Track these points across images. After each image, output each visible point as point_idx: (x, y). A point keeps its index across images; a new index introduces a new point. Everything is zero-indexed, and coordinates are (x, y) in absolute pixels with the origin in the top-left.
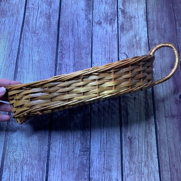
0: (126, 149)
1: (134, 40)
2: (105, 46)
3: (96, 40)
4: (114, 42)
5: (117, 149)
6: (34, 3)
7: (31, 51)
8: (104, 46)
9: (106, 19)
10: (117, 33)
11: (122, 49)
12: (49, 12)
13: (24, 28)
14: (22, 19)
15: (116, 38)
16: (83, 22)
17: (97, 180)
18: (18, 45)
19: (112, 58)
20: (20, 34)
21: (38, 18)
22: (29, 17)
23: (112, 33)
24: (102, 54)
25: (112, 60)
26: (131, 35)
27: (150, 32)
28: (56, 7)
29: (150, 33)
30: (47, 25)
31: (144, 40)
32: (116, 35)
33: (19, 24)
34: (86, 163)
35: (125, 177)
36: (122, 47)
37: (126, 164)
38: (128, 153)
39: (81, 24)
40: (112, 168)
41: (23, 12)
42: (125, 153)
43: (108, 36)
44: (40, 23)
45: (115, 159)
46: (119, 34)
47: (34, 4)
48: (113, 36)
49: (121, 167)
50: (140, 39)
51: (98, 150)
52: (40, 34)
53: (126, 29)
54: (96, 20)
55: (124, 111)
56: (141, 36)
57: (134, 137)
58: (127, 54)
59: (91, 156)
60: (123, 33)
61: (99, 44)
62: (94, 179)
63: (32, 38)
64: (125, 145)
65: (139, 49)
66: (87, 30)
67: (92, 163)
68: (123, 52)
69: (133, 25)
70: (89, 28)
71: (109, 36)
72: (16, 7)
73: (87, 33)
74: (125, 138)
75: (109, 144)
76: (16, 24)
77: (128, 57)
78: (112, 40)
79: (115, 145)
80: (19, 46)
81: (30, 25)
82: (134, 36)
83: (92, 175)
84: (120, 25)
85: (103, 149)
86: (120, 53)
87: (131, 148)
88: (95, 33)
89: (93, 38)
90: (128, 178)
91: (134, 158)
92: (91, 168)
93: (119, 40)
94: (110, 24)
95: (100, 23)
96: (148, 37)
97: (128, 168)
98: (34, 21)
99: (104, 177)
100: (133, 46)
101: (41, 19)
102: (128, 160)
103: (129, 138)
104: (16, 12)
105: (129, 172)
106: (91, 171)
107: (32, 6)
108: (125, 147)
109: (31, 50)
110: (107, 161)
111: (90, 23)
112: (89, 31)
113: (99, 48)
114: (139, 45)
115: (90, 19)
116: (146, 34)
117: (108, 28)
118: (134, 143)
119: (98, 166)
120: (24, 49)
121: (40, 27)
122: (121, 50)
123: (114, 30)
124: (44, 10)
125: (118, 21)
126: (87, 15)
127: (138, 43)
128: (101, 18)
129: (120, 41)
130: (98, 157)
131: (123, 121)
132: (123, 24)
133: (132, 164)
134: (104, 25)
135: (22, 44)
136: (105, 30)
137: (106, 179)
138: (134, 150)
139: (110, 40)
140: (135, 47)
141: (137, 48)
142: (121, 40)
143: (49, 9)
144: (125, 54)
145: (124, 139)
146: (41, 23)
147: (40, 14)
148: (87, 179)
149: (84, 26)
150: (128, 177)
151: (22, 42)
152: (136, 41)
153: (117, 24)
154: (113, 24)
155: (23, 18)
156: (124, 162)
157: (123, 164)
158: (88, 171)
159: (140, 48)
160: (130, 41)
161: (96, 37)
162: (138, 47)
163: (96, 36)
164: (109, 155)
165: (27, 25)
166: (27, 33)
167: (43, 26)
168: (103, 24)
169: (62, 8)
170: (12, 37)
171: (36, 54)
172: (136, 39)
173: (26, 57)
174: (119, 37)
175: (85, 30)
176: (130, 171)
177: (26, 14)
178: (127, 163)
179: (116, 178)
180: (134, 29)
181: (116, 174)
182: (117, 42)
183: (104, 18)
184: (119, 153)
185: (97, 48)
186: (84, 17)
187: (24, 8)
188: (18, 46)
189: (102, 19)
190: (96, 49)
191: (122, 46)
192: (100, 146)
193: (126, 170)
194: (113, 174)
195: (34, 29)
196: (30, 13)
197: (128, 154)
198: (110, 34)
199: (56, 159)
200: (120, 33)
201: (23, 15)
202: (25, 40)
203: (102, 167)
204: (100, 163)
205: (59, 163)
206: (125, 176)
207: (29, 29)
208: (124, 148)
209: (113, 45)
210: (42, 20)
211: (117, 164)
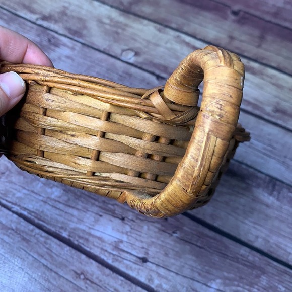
7: (37, 197)
11: (114, 51)
15: (88, 49)
18: (11, 213)
23: (76, 51)
25: (126, 74)
31: (115, 14)
32: (83, 47)
36: (110, 48)
46: (83, 42)
48: (83, 52)
50: (111, 19)
57: (276, 105)
60: (85, 36)
63: (11, 182)
68: (120, 52)
78: (89, 57)
80: (13, 212)
82: (100, 25)
84: (68, 34)
86: (119, 57)
93: (95, 47)
96: (112, 6)
100: (117, 33)
103: (275, 112)
109: (35, 195)
120: (25, 206)
123: (71, 46)
127: (116, 24)
129: (98, 46)
132: (69, 30)
135: (13, 206)
140: (120, 31)
141: (124, 29)
142: (96, 44)
144: (124, 51)
151: (10, 204)
154: (59, 42)
159: (126, 25)
160: (106, 33)
162: (123, 27)
171: (49, 190)
172: (106, 24)
173: (45, 210)
191: (108, 48)
199: (271, 241)
202: (6, 197)
205: (281, 240)
209: (99, 60)
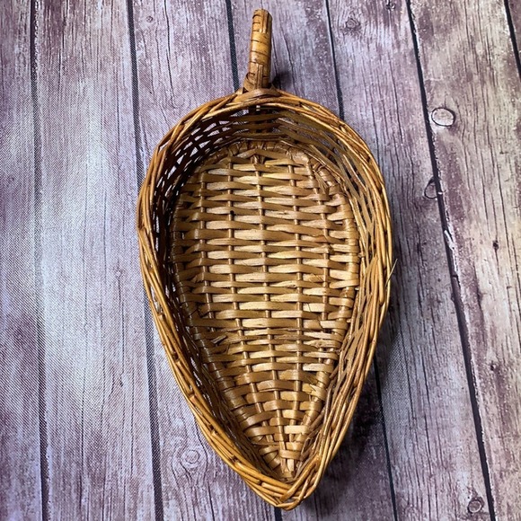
0: (487, 399)
1: (470, 58)
2: (381, 96)
3: (351, 84)
4: (408, 78)
5: (462, 405)
6: (153, 13)
8: (378, 99)
9: (371, 10)
10: (411, 45)
11: (435, 95)
12: (201, 30)
13: (140, 98)
14: (131, 72)
15: (412, 62)
16: (303, 36)
17: (415, 497)
18: (135, 152)
19: (408, 131)
20: (132, 118)
21: (173, 57)
22: (148, 62)
23: (396, 51)
24: (375, 125)
25: (409, 136)
26: (456, 43)
27: (516, 18)
28: (216, 8)
29: (518, 21)
30: (202, 73)
31: (502, 49)
32: (411, 54)
33: (125, 89)
34: (378, 455)
35: (495, 480)
36: (435, 88)
37: (493, 443)
38: (494, 410)
39: (297, 44)
40: (453, 460)
41: (129, 50)
42: (487, 413)
43: (385, 62)
44: (180, 71)
45: (457, 433)
46: (419, 47)
47: (153, 16)
48: (402, 60)
49: (478, 455)
50: (488, 50)
51: (406, 414)
52: (187, 104)
53: (438, 27)
54: (341, 20)
55: (467, 290)
56: (490, 37)
57: (507, 362)
58: (454, 107)
59: (388, 433)
60: (431, 43)
61: (361, 96)
62: (406, 495)
63: (168, 124)
64: (483, 388)
65: (488, 83)
66: (320, 60)
67: (395, 452)
68: (440, 105)
69: (460, 10)
70: (325, 53)
71: (388, 61)
72: (106, 41)
73: (321, 69)
74: (479, 370)
75: (434, 395)
76: (115, 91)
77: (458, 116)
78: (400, 74)
79: (453, 394)
80: (138, 155)
81: (155, 83)
82: (466, 46)
83: (400, 485)
84: (417, 18)
85: (420, 410)
86: (430, 109)
87: (502, 396)
88: (344, 62)
89: (341, 80)
90: (503, 481)
91: (513, 423)
92: (394, 468)
93: (423, 69)
94: (386, 23)
95: (354, 28)
96: (513, 35)
97: (501, 453)
98: (164, 69)
99: (433, 489)
100: (470, 78)
101: (180, 59)
102: (497, 431)
103: (492, 368)
104: (109, 55)
105: (504, 465)
106: (393, 475)
107: (149, 24)
108: (483, 395)
110: (435, 442)
111: (325, 35)
112: (327, 62)
113: (363, 109)
114: (488, 69)
115: (323, 23)
116: (504, 28)
117: (382, 36)
118: (510, 380)
119: (412, 461)
121: (184, 86)
122: (432, 99)
123: (400, 38)
124: (185, 27)
125: (411, 6)
126: (312, 12)
127: (484, 65)
128: (355, 11)
129: (427, 72)
130: (408, 434)
131: (468, 320)
132: (426, 14)
133: (509, 440)
134: (368, 30)
135: (144, 148)
136: (373, 46)
137: (440, 493)
138: (511, 398)
139: (396, 76)
140: (476, 78)
141: (483, 82)
142: (428, 65)
143: (199, 20)
144: (445, 108)
145: (476, 372)
146: (182, 70)
147: (175, 44)
148: (386, 498)
149: (310, 49)
150: (504, 478)
151: (143, 143)
152: (477, 59)
153: (407, 18)
154: (396, 20)
155: (131, 68)
156: (487, 437)
157: (485, 444)
158: (386, 478)
159: (493, 79)
160: (459, 64)
161: (351, 77)
162: (486, 78)
163: (350, 72)
164: (440, 426)
165: (147, 86)
166: (151, 113)
167: (189, 78)
168: (363, 29)
169: (235, 8)
170: (114, 133)
172: (475, 52)
174: (421, 58)
175: (314, 61)
176: (508, 462)
177: (138, 54)
178: (496, 439)
179: (470, 486)
180: (464, 19)
181: (466, 475)
182: (416, 77)
183: (365, 7)
184: (467, 415)
185: (359, 108)
186: (304, 20)
187: (127, 36)
188: (135, 157)
189: (360, 12)
190: (354, 113)
191: (433, 85)
192: (409, 404)
193: (494, 461)
194: (459, 477)
195: (168, 93)
196: (148, 48)
197: (496, 413)
198: (392, 57)
200: (422, 45)
201: (130, 60)
202: (149, 133)
203: (425, 460)
204: (417, 451)
206: (495, 476)
207: (155, 100)
208: (482, 398)
209: (406, 88)
210: (185, 61)
211: (466, 446)
